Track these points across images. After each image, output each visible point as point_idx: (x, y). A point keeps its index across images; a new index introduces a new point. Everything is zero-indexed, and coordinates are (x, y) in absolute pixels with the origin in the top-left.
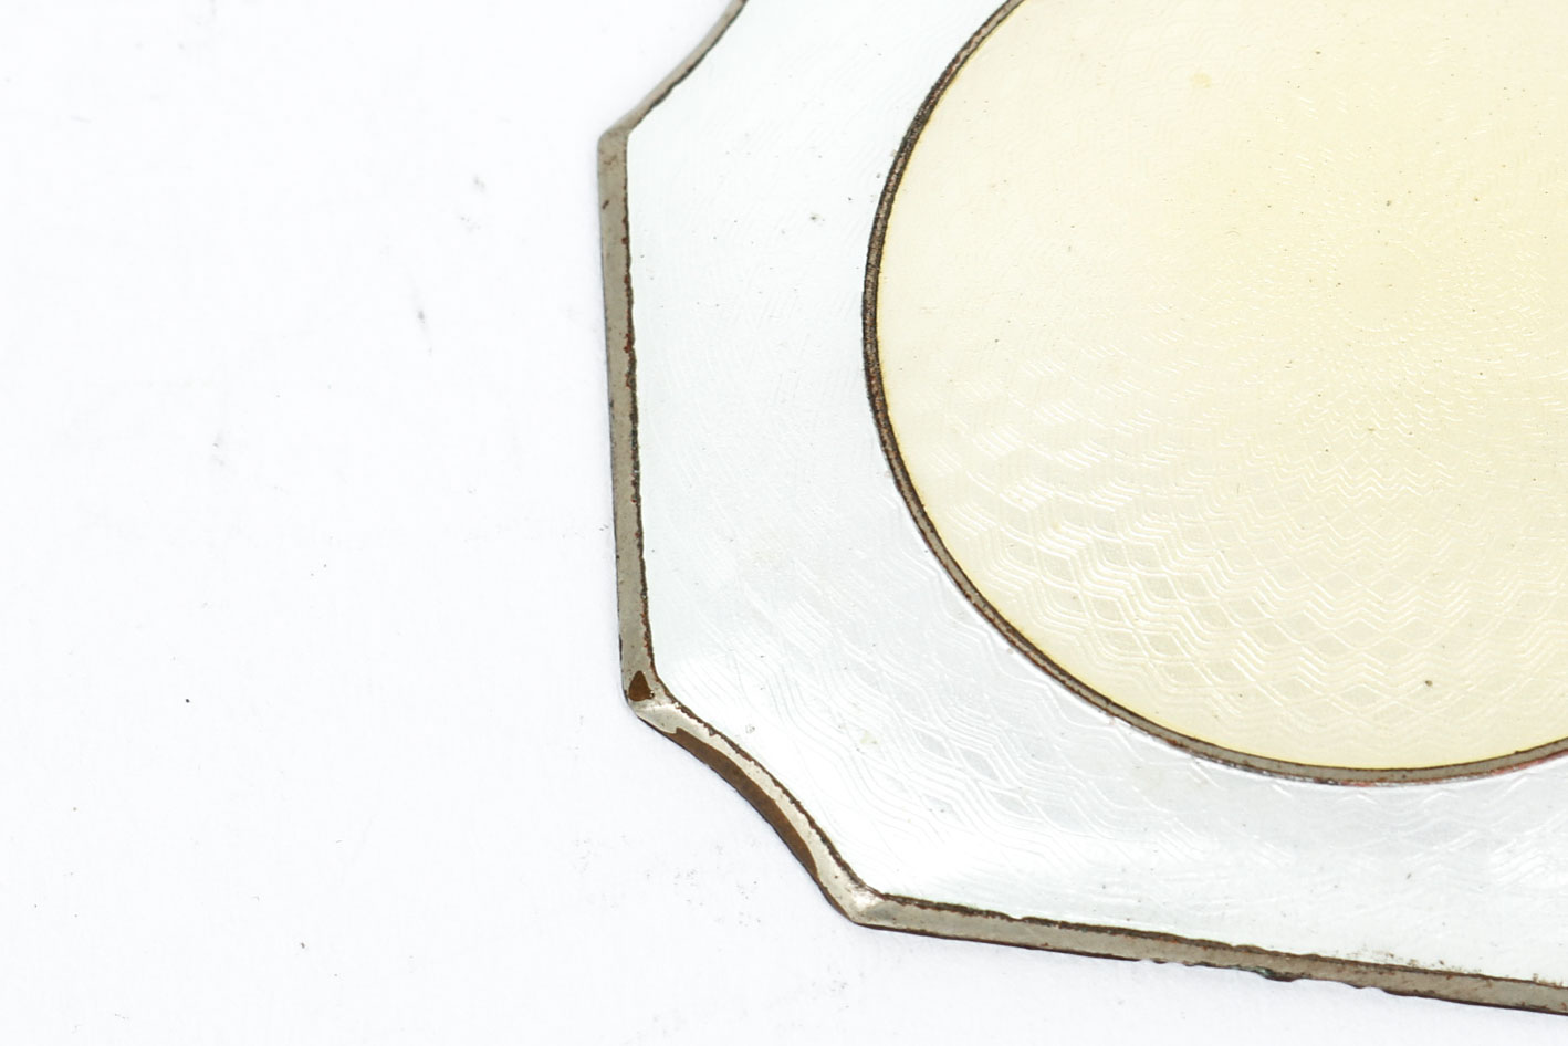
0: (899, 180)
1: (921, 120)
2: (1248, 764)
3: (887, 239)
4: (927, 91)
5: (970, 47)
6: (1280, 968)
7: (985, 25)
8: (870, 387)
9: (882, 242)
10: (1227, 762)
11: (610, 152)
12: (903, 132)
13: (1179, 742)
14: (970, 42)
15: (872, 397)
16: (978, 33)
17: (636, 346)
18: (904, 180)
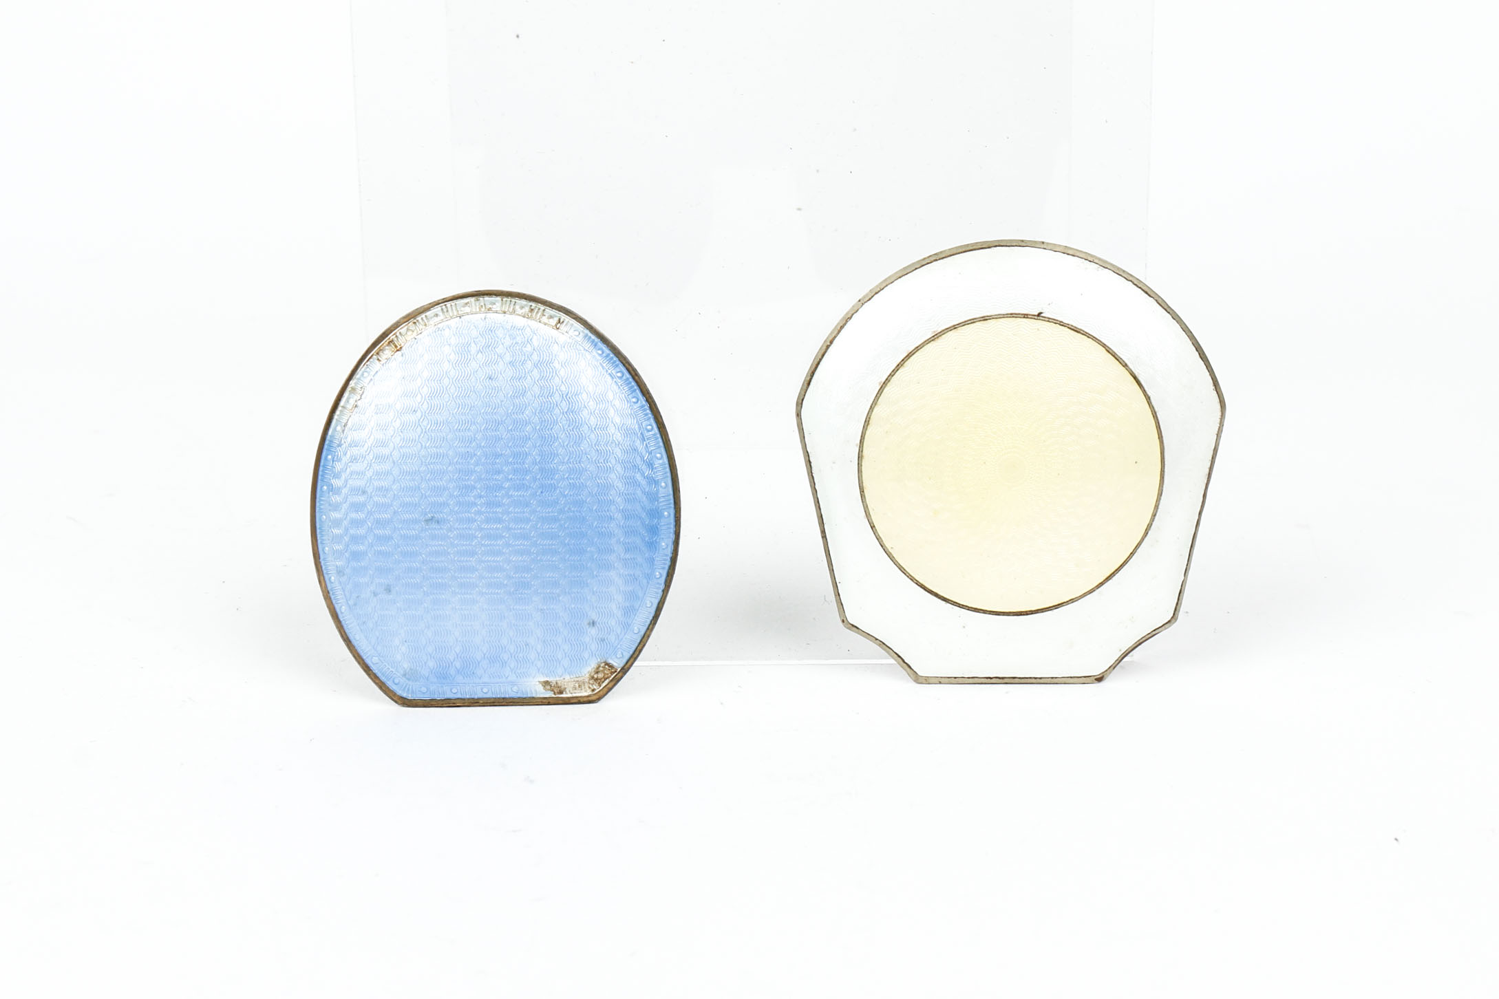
0: (956, 603)
1: (936, 595)
2: (1154, 515)
3: (975, 607)
4: (926, 592)
5: (912, 579)
6: (1200, 514)
7: (905, 574)
8: (1024, 615)
9: (976, 609)
10: (1153, 521)
11: (924, 681)
12: (940, 600)
13: (1146, 533)
14: (911, 579)
15: (1027, 614)
16: (908, 577)
17: (991, 676)
18: (956, 601)
